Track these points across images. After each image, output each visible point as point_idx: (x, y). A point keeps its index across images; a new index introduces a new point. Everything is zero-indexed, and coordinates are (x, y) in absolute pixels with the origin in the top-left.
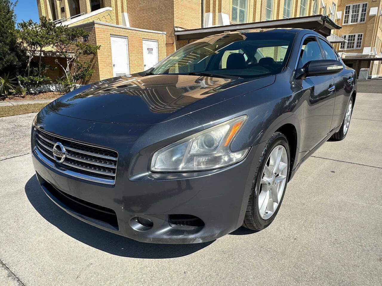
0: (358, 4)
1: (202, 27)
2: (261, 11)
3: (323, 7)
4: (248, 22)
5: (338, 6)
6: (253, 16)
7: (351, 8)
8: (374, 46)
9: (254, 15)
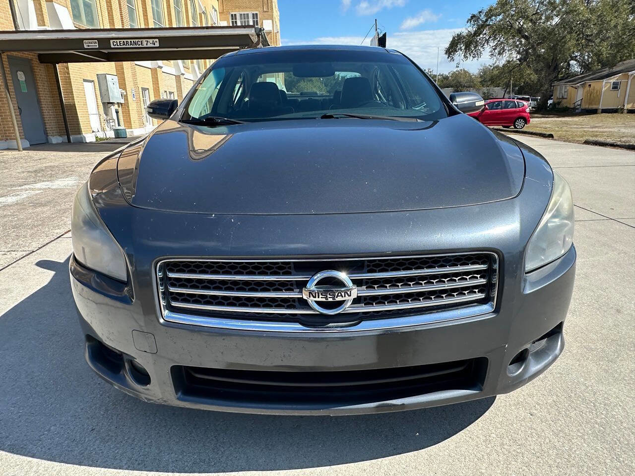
0: (246, 13)
1: (16, 27)
2: (120, 8)
3: (204, 13)
4: (102, 28)
5: (220, 13)
6: (108, 15)
7: (238, 17)
8: (278, 77)
9: (109, 13)
